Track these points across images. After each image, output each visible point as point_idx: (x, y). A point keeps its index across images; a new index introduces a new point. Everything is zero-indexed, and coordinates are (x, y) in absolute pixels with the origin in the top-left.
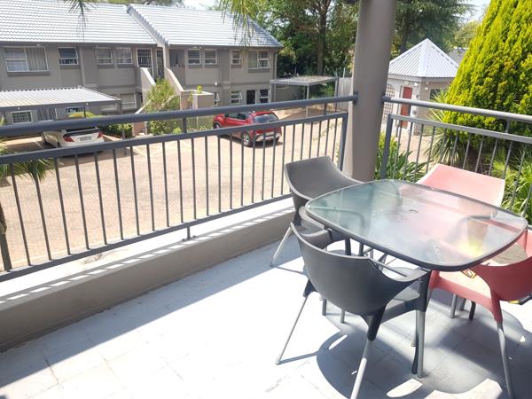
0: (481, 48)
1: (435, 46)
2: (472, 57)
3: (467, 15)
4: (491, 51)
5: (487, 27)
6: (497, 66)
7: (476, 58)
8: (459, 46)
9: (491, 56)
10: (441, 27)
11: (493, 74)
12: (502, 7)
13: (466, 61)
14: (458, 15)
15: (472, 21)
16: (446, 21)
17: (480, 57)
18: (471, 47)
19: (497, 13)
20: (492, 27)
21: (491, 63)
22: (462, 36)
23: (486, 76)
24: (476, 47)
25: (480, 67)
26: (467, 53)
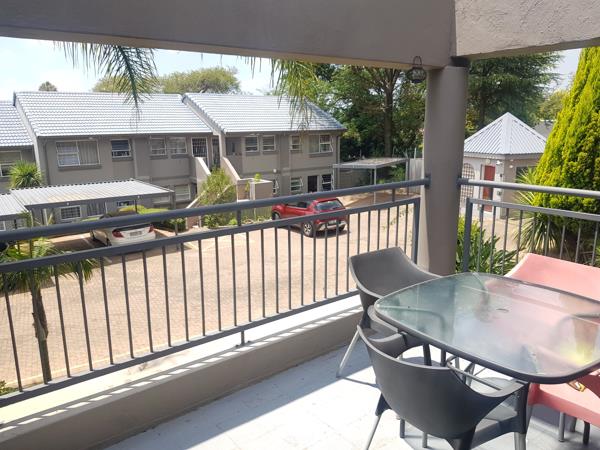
0: (570, 120)
1: (517, 120)
2: (561, 131)
3: (552, 84)
4: (582, 123)
5: (576, 97)
6: (592, 139)
7: (565, 131)
8: (546, 119)
9: (583, 128)
10: (523, 99)
11: (587, 148)
12: (591, 75)
13: (555, 135)
14: (541, 85)
15: (558, 90)
16: (528, 93)
17: (571, 130)
18: (559, 119)
19: (585, 81)
20: (581, 97)
21: (584, 136)
22: (549, 107)
23: (579, 150)
24: (564, 120)
25: (572, 141)
26: (555, 125)
